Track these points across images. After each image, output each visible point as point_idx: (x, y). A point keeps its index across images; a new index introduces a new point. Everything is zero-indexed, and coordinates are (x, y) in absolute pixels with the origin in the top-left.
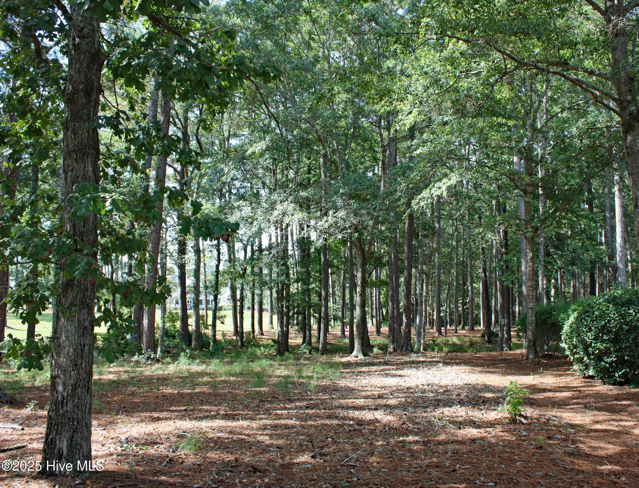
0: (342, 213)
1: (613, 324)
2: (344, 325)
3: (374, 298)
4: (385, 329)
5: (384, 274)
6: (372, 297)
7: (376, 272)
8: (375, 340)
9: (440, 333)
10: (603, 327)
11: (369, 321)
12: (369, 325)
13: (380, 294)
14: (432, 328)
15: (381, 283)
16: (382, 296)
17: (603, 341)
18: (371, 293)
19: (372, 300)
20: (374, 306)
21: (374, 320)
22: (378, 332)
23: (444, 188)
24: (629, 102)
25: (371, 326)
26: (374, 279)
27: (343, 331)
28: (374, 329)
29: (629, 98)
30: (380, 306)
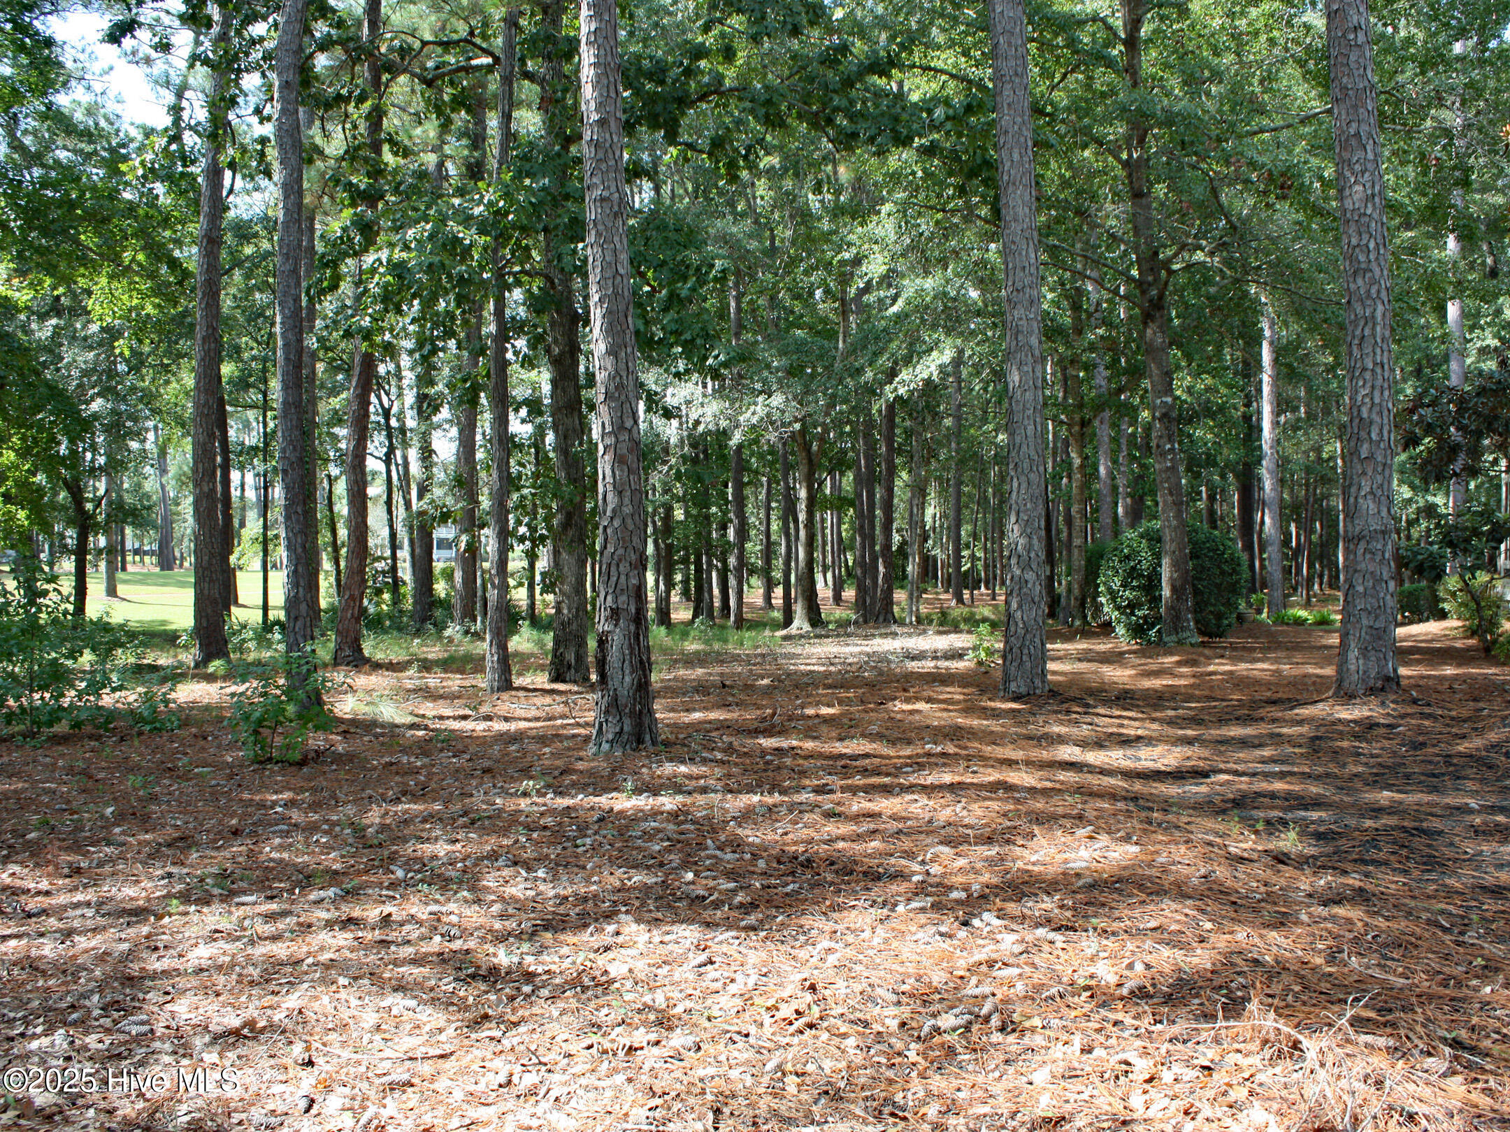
0: (777, 400)
1: (1145, 565)
2: (770, 585)
3: (828, 531)
4: (849, 594)
5: (848, 481)
6: (823, 529)
7: (833, 479)
8: (829, 611)
9: (960, 600)
10: (1133, 568)
11: (819, 577)
12: (820, 585)
13: (840, 523)
14: (947, 592)
15: (840, 503)
16: (844, 527)
17: (1133, 589)
18: (823, 520)
19: (824, 536)
20: (829, 548)
21: (829, 575)
22: (837, 599)
23: (933, 368)
24: (1150, 284)
25: (824, 589)
26: (828, 491)
27: (768, 597)
28: (830, 593)
29: (1150, 278)
30: (842, 547)
